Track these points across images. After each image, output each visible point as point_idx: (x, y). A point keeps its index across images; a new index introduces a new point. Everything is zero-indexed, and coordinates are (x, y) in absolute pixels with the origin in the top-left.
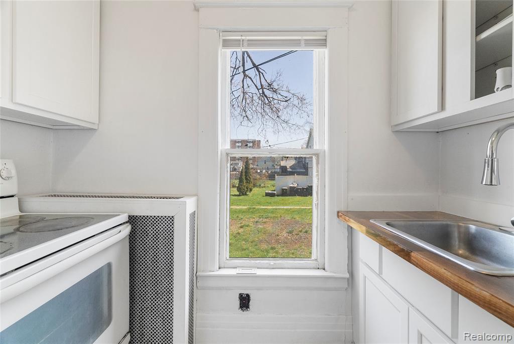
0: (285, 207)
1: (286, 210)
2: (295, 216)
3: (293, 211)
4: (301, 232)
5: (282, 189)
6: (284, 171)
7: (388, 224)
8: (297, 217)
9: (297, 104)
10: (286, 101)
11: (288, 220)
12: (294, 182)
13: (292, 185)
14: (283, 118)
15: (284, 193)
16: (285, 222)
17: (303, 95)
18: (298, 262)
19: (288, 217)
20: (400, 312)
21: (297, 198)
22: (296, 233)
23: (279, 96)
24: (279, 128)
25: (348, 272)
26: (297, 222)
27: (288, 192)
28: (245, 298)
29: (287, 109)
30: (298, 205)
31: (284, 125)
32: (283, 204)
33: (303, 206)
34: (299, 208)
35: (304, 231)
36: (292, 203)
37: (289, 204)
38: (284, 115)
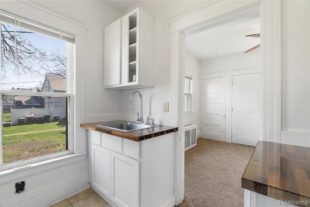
0: (24, 133)
1: (25, 135)
2: (35, 139)
3: (33, 135)
4: (42, 149)
5: (19, 120)
6: (19, 105)
7: (103, 125)
8: (37, 139)
9: (39, 57)
10: (30, 53)
11: (28, 142)
12: (32, 113)
13: (29, 116)
14: (25, 65)
15: (21, 122)
16: (25, 144)
17: (45, 52)
18: (58, 154)
19: (28, 140)
20: (108, 155)
21: (35, 125)
22: (37, 150)
23: (22, 47)
24: (20, 71)
25: (86, 151)
26: (38, 143)
27: (25, 121)
28: (21, 184)
29: (29, 59)
30: (36, 130)
31: (26, 70)
32: (21, 131)
33: (40, 131)
34: (38, 133)
35: (45, 147)
36: (31, 129)
37: (27, 131)
38: (26, 62)
